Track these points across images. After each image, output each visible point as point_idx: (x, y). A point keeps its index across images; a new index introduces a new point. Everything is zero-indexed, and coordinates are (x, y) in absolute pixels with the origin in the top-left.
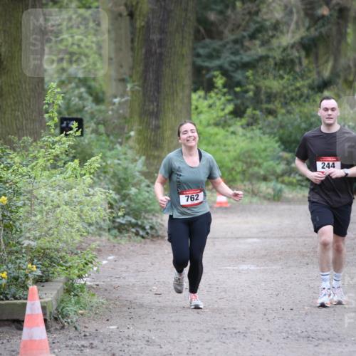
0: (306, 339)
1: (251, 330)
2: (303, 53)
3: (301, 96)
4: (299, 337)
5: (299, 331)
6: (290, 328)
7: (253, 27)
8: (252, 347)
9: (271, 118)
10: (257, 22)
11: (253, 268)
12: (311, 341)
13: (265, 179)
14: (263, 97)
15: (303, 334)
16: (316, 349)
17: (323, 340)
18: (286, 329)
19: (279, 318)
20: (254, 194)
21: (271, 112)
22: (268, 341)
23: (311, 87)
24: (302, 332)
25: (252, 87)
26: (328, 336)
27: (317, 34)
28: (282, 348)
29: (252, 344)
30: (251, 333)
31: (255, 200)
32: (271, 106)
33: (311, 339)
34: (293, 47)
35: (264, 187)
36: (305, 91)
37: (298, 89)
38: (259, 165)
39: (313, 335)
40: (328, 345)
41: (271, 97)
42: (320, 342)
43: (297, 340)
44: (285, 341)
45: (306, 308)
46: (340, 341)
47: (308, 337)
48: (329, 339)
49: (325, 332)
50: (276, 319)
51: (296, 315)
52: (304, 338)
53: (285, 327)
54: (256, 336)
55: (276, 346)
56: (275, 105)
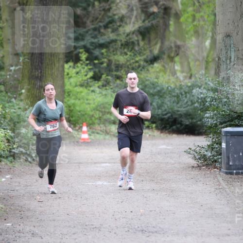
0: (141, 232)
1: (104, 226)
2: (140, 38)
3: (139, 66)
4: (136, 230)
5: (136, 227)
6: (130, 224)
7: (107, 20)
8: (104, 237)
9: (118, 82)
10: (110, 17)
11: (105, 183)
12: (144, 233)
13: (114, 123)
14: (113, 67)
15: (139, 229)
16: (148, 238)
17: (152, 232)
18: (127, 226)
19: (123, 218)
20: (107, 133)
21: (119, 78)
22: (115, 233)
23: (146, 61)
24: (138, 227)
25: (105, 60)
26: (155, 230)
27: (149, 24)
28: (125, 238)
29: (104, 236)
30: (104, 228)
31: (107, 137)
32: (118, 73)
33: (144, 232)
34: (133, 33)
35: (113, 129)
36: (142, 63)
37: (137, 62)
38: (110, 114)
39: (145, 229)
40: (156, 236)
41: (118, 67)
42: (151, 234)
43: (135, 233)
44: (127, 233)
45: (141, 211)
46: (163, 234)
47: (142, 231)
48: (156, 232)
49: (154, 227)
50: (121, 218)
51: (134, 216)
52: (139, 231)
53: (127, 224)
54: (107, 230)
55: (121, 237)
56: (121, 73)
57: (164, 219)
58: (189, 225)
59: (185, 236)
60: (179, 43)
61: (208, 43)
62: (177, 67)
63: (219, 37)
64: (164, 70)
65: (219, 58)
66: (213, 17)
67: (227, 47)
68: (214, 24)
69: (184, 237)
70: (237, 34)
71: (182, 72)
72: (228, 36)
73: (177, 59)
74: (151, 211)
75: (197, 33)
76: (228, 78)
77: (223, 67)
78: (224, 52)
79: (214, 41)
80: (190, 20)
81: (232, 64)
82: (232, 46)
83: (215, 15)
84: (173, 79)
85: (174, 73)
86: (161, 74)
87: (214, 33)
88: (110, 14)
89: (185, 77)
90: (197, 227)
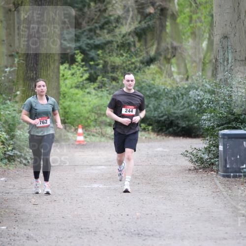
0: (137, 236)
1: (100, 229)
2: (136, 39)
3: (135, 68)
4: (132, 234)
5: (133, 230)
6: (126, 228)
8: (100, 241)
9: (114, 83)
10: (105, 18)
11: (101, 186)
12: (141, 237)
13: (110, 125)
14: (109, 69)
15: (135, 232)
17: (149, 236)
18: (123, 229)
19: (119, 221)
20: (103, 135)
21: (114, 79)
22: (111, 237)
23: (142, 62)
24: (135, 231)
25: (101, 61)
26: (152, 233)
27: (146, 26)
28: (121, 242)
29: (100, 239)
30: (100, 231)
31: (103, 139)
32: (114, 75)
33: (140, 235)
34: (129, 34)
35: (110, 131)
36: (138, 64)
37: (133, 63)
39: (142, 233)
40: (152, 240)
41: (114, 68)
42: (147, 237)
43: (131, 236)
44: (123, 237)
45: (138, 214)
46: (160, 237)
47: (139, 234)
48: (152, 235)
49: (150, 230)
50: (117, 222)
51: (130, 219)
52: (135, 234)
53: (123, 227)
54: (103, 233)
55: (117, 240)
56: (118, 74)
57: (161, 222)
58: (185, 229)
59: (182, 240)
60: (175, 44)
61: (204, 44)
62: (174, 69)
63: (216, 39)
64: (161, 72)
65: (216, 60)
66: (209, 18)
67: (225, 49)
68: (212, 24)
69: (180, 241)
70: (235, 35)
71: (179, 73)
72: (226, 37)
73: (173, 60)
74: (147, 214)
75: (193, 34)
76: (226, 80)
77: (221, 69)
78: (221, 53)
79: (211, 43)
80: (187, 21)
81: (229, 65)
82: (230, 47)
83: (212, 16)
84: (169, 81)
85: (170, 75)
86: (157, 76)
87: (211, 34)
88: (106, 15)
89: (182, 79)
90: (194, 231)
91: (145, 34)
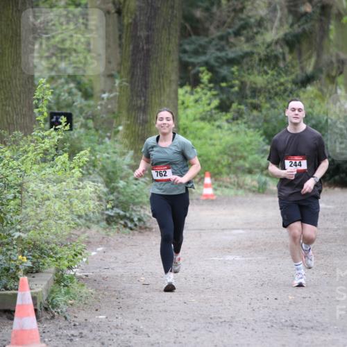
0: (290, 328)
1: (237, 319)
2: (287, 49)
3: (285, 90)
4: (283, 325)
5: (283, 320)
6: (274, 317)
7: (238, 24)
8: (238, 335)
9: (255, 113)
10: (242, 19)
11: (238, 258)
12: (295, 330)
13: (250, 172)
14: (248, 92)
15: (287, 324)
16: (300, 337)
17: (307, 329)
18: (270, 318)
19: (264, 308)
20: (240, 186)
21: (256, 107)
22: (253, 330)
23: (295, 82)
24: (286, 321)
25: (237, 82)
26: (311, 325)
27: (300, 30)
28: (267, 337)
29: (237, 333)
30: (237, 322)
31: (240, 192)
32: (255, 101)
33: (294, 328)
34: (277, 43)
35: (249, 180)
36: (289, 86)
37: (282, 84)
38: (244, 158)
39: (296, 324)
40: (311, 334)
41: (255, 92)
42: (304, 330)
43: (282, 329)
44: (270, 330)
45: (290, 298)
46: (323, 330)
47: (292, 326)
48: (312, 328)
49: (308, 321)
50: (261, 308)
51: (280, 304)
52: (287, 326)
53: (270, 316)
54: (241, 325)
55: (261, 335)
56: (261, 100)
60: (343, 56)
62: (341, 92)
64: (322, 95)
73: (340, 79)
74: (304, 298)
86: (317, 102)
88: (243, 16)
91: (299, 42)
